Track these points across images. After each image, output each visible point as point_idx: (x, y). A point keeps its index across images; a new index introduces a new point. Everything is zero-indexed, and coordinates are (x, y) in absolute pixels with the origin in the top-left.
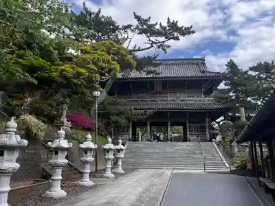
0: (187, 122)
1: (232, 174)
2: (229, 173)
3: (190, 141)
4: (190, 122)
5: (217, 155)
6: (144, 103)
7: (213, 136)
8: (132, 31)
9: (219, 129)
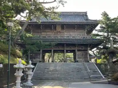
3: (78, 62)
6: (50, 38)
9: (94, 55)
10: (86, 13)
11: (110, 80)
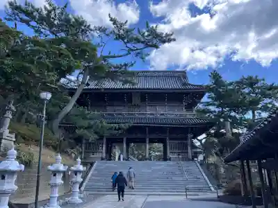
0: (167, 138)
2: (217, 200)
3: (170, 159)
4: (171, 139)
5: (200, 176)
6: (120, 116)
7: (195, 155)
8: (107, 35)
9: (201, 147)
10: (184, 72)
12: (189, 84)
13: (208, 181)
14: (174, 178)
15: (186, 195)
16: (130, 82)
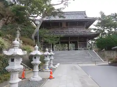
0: (78, 41)
1: (110, 65)
2: (108, 65)
4: (79, 41)
5: (96, 56)
6: (58, 32)
10: (85, 12)
11: (110, 63)
12: (88, 17)
13: (100, 58)
14: (85, 57)
15: (95, 63)
16: (62, 17)
